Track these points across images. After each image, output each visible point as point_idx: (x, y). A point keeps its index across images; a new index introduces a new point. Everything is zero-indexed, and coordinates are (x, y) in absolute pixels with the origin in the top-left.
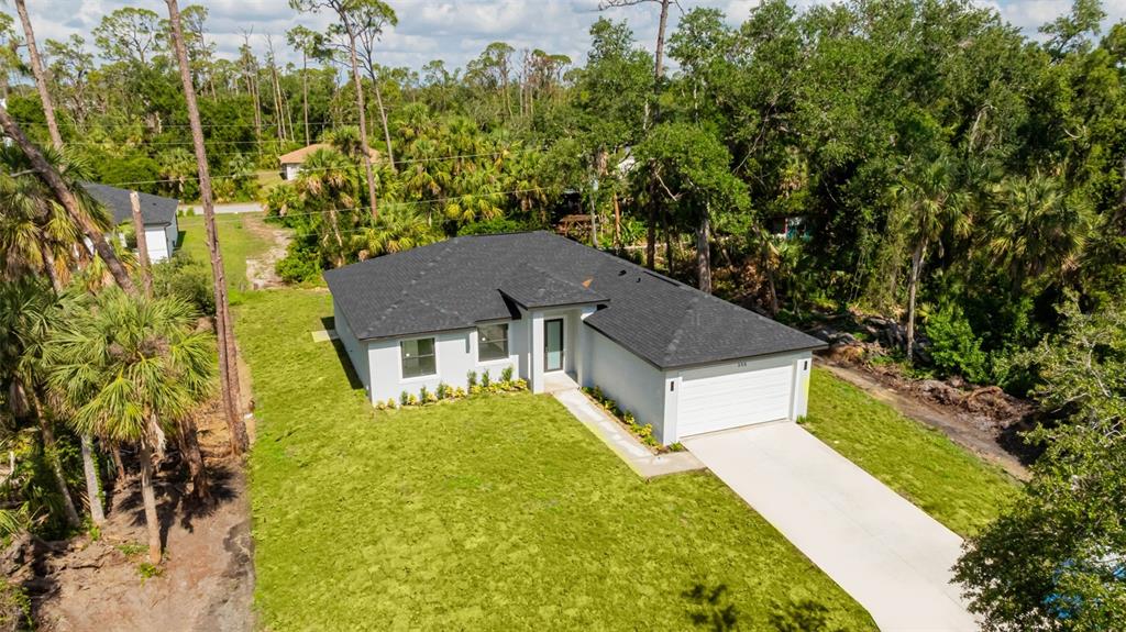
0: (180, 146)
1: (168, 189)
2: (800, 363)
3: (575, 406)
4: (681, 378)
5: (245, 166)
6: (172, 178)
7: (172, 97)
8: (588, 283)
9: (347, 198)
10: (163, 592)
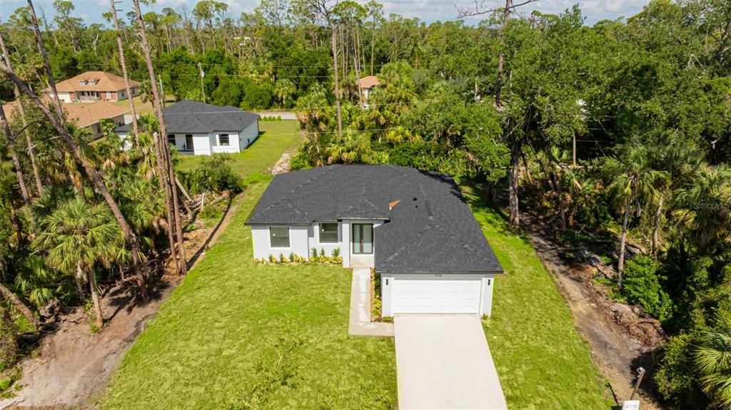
0: (286, 78)
1: (278, 102)
2: (485, 280)
3: (358, 279)
4: (393, 278)
5: (320, 90)
6: (280, 96)
7: (284, 49)
8: (396, 202)
9: (322, 126)
10: (95, 342)
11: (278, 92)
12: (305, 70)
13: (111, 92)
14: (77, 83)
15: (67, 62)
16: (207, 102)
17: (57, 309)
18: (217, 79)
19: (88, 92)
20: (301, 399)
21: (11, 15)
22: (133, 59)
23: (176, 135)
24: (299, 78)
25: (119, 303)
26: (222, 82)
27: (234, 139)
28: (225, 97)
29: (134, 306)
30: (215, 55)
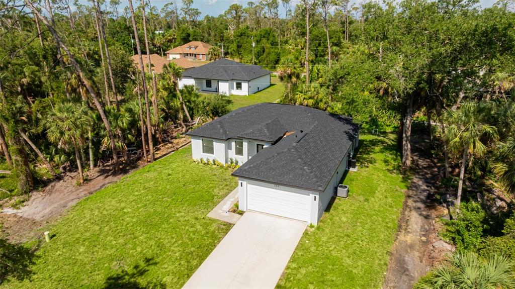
2: (312, 196)
4: (245, 182)
8: (292, 133)
9: (294, 79)
10: (74, 191)
11: (302, 59)
12: (322, 44)
13: (202, 55)
14: (185, 48)
15: (184, 35)
16: (256, 64)
17: (68, 168)
18: (263, 48)
19: (190, 54)
20: (144, 248)
21: (162, 8)
22: (221, 35)
23: (212, 81)
24: (317, 50)
25: (103, 172)
26: (267, 51)
27: (245, 85)
28: (267, 61)
29: (110, 175)
30: (264, 32)
